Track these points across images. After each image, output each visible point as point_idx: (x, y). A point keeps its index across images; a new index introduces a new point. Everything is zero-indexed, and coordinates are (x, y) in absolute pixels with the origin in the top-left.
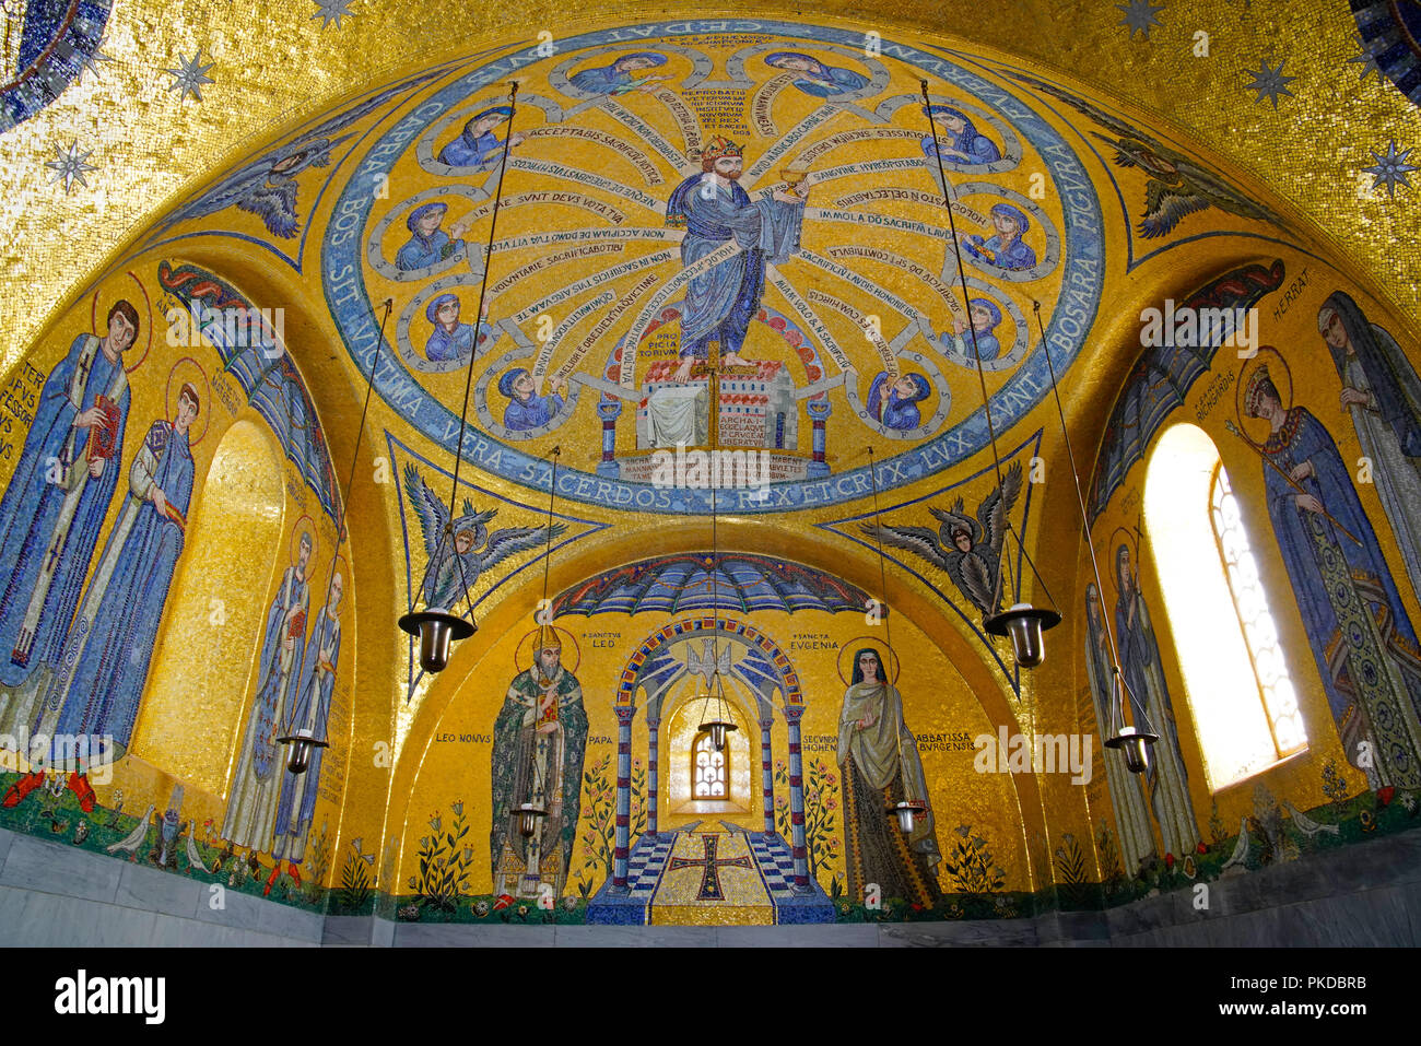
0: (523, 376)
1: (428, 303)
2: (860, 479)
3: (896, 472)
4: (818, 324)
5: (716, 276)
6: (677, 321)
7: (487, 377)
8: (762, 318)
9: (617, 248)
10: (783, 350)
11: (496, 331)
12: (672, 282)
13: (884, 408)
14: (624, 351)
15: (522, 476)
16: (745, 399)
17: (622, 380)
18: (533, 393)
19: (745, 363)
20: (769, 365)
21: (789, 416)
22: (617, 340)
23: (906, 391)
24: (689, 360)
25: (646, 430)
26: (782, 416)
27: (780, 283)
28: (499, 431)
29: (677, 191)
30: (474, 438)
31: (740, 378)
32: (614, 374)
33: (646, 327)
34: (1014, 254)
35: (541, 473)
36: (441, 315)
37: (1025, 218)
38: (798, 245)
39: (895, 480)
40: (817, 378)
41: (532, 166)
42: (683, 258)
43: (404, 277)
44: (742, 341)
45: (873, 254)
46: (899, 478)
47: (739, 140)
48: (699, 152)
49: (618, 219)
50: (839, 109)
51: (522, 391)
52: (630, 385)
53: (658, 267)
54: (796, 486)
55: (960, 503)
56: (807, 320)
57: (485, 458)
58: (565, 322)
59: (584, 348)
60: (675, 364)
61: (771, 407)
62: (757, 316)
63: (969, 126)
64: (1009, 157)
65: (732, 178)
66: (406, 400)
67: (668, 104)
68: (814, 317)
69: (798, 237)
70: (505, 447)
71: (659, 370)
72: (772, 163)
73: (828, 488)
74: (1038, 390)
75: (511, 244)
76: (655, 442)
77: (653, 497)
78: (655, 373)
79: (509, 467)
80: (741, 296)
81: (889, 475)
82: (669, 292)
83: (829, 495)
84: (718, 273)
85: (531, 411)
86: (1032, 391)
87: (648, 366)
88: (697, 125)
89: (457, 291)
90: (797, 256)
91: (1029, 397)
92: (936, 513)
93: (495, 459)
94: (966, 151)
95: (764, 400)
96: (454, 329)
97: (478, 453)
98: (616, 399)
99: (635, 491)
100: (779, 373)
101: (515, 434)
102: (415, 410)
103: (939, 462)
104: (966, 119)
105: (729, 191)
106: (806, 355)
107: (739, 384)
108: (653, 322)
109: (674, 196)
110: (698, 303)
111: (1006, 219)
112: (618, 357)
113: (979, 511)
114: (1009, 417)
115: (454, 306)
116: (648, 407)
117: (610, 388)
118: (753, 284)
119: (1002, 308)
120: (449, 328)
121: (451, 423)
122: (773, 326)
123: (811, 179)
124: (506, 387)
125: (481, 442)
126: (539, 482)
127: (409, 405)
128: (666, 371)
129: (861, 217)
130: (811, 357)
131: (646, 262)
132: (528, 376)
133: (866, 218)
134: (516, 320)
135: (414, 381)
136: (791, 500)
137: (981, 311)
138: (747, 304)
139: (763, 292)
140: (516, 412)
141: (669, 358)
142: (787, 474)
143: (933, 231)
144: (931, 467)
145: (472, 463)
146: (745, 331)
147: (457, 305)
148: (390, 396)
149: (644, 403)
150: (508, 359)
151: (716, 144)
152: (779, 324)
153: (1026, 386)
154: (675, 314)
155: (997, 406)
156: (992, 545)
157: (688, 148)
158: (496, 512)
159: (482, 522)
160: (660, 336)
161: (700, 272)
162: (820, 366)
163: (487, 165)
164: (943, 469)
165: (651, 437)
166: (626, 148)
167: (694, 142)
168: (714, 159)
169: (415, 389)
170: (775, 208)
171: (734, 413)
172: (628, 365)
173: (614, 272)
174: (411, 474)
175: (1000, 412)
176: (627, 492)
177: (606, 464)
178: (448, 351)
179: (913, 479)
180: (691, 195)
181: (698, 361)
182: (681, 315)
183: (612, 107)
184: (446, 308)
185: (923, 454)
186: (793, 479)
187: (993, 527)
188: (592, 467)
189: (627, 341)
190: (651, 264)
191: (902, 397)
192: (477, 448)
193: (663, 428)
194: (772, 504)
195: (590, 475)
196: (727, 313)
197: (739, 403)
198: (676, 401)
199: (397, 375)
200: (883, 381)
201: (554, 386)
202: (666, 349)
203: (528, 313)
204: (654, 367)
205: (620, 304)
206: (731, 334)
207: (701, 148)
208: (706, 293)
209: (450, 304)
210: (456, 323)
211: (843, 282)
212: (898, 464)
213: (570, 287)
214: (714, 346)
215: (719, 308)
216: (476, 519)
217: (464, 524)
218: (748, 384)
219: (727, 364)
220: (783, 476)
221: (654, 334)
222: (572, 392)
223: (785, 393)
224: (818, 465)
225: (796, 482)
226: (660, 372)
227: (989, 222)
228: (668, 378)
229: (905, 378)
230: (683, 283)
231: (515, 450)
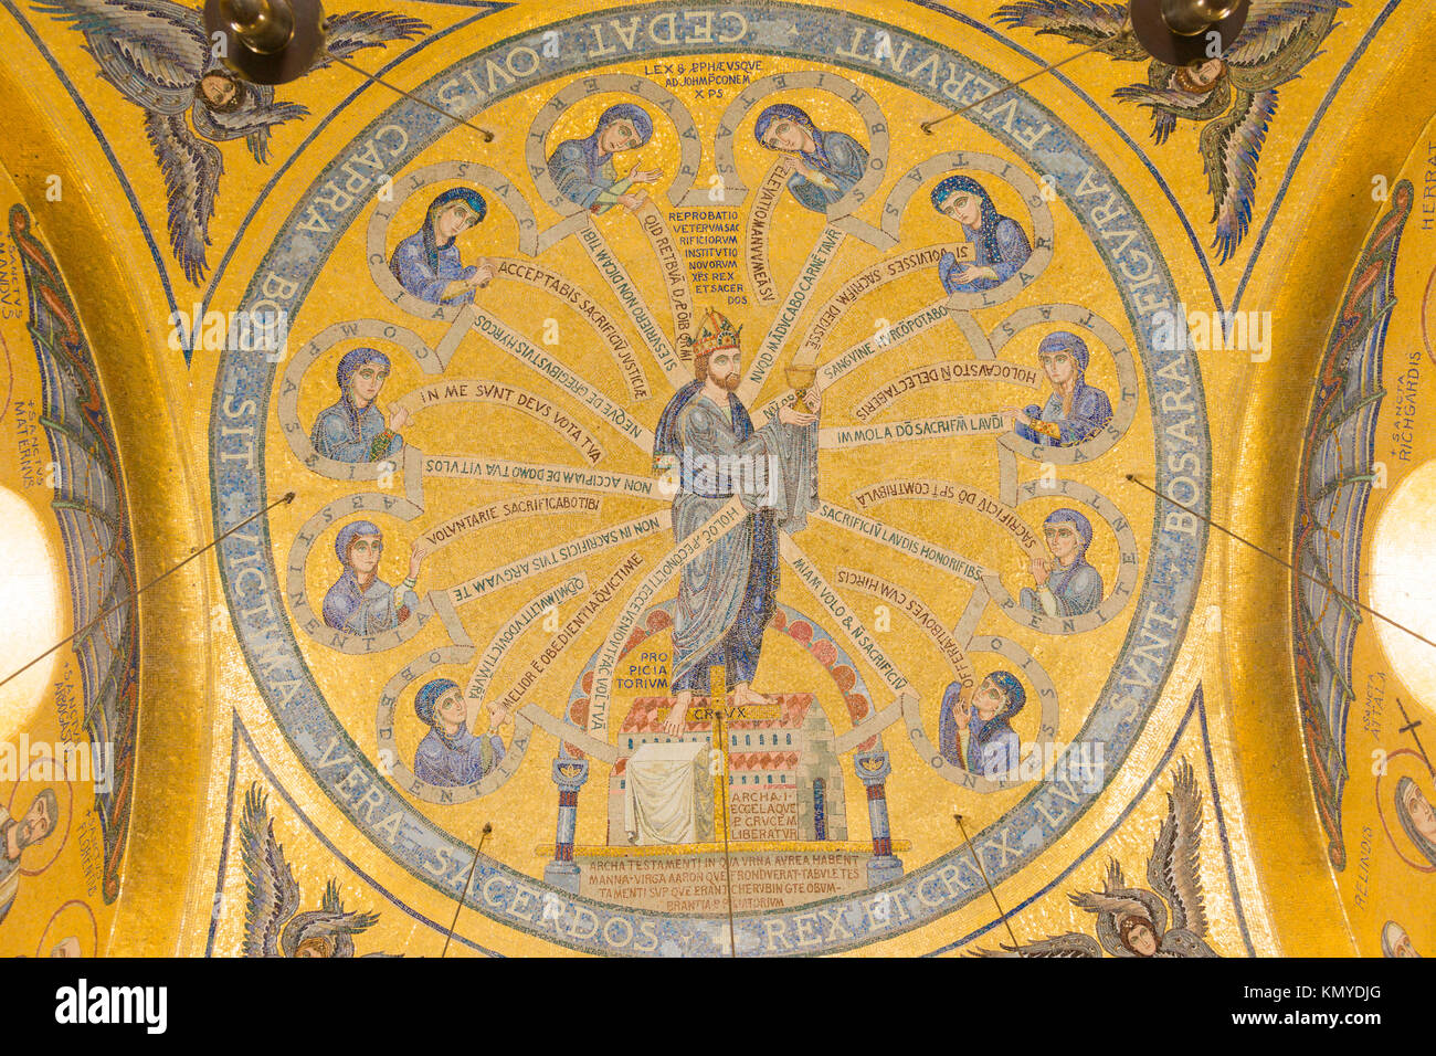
0: (450, 694)
1: (341, 524)
2: (950, 874)
3: (1004, 848)
4: (855, 624)
5: (717, 562)
6: (668, 632)
7: (401, 682)
8: (780, 626)
9: (592, 504)
10: (812, 675)
11: (426, 609)
12: (660, 567)
13: (964, 744)
14: (596, 677)
15: (427, 865)
16: (765, 761)
17: (591, 725)
18: (462, 726)
19: (760, 700)
20: (794, 700)
21: (830, 783)
22: (586, 658)
23: (991, 705)
24: (685, 696)
25: (622, 813)
26: (819, 784)
27: (799, 563)
28: (405, 780)
29: (666, 413)
30: (365, 780)
31: (757, 724)
32: (580, 713)
33: (626, 639)
34: (1082, 411)
35: (458, 866)
36: (355, 553)
37: (1079, 342)
38: (815, 497)
39: (1004, 863)
40: (863, 713)
41: (497, 335)
42: (675, 528)
43: (318, 465)
44: (755, 664)
45: (910, 489)
46: (1011, 857)
47: (737, 316)
48: (690, 341)
49: (595, 456)
50: (842, 229)
51: (448, 717)
52: (601, 734)
53: (645, 540)
54: (854, 903)
55: (1116, 871)
56: (839, 620)
57: (376, 819)
58: (518, 618)
59: (541, 665)
60: (665, 704)
61: (803, 772)
62: (772, 622)
63: (987, 204)
64: (1041, 243)
65: (729, 385)
66: (276, 675)
67: (655, 239)
68: (848, 613)
69: (815, 482)
70: (410, 808)
71: (643, 712)
72: (776, 355)
73: (904, 900)
74: (1174, 623)
75: (461, 468)
76: (635, 835)
77: (630, 932)
78: (638, 717)
79: (410, 846)
80: (750, 588)
81: (994, 856)
82: (654, 586)
83: (907, 910)
84: (718, 553)
85: (457, 756)
86: (1165, 631)
87: (629, 705)
88: (686, 285)
89: (383, 521)
90: (816, 515)
91: (1164, 643)
92: (1081, 901)
93: (393, 822)
94: (991, 261)
95: (793, 760)
96: (369, 585)
97: (366, 806)
98: (581, 755)
99: (604, 918)
100: (809, 713)
101: (428, 789)
102: (288, 698)
103: (1066, 811)
104: (981, 191)
105: (727, 410)
106: (843, 677)
107: (754, 735)
108: (637, 631)
109: (662, 423)
110: (695, 603)
111: (1059, 358)
112: (587, 686)
113: (1151, 873)
114: (1146, 691)
115: (375, 545)
116: (627, 775)
117: (573, 735)
118: (764, 569)
119: (1087, 512)
120: (362, 579)
121: (334, 741)
122: (795, 636)
123: (823, 381)
124: (425, 706)
125: (374, 788)
126: (453, 882)
127: (281, 685)
128: (652, 716)
129: (888, 432)
130: (852, 679)
131: (625, 533)
132: (459, 696)
133: (893, 432)
134: (453, 596)
135: (297, 649)
136: (848, 928)
137: (1063, 532)
138: (757, 602)
139: (778, 581)
140: (435, 751)
141: (656, 693)
142: (838, 882)
143: (976, 424)
144: (1055, 823)
145: (354, 821)
146: (759, 647)
147: (378, 545)
148: (257, 658)
149: (621, 766)
150: (435, 659)
151: (709, 326)
152: (802, 631)
153: (1155, 626)
154: (661, 620)
155: (1124, 680)
156: (1191, 925)
157: (679, 332)
158: (374, 919)
159: (347, 930)
160: (645, 656)
161: (698, 552)
162: (865, 694)
163: (447, 309)
164: (1074, 820)
165: (630, 827)
166: (607, 327)
167: (684, 323)
168: (708, 354)
169: (295, 662)
170: (783, 438)
171: (750, 787)
172: (600, 701)
173: (588, 544)
174: (255, 807)
175: (1130, 688)
176: (589, 918)
177: (560, 866)
178: (353, 618)
179: (1032, 854)
180: (683, 419)
181: (698, 700)
182: (672, 622)
183: (590, 237)
184: (363, 546)
185: (1038, 805)
186: (848, 891)
187: (1181, 892)
188: (536, 867)
189: (600, 662)
190: (635, 536)
191: (987, 717)
192: (367, 797)
193: (649, 812)
194: (819, 939)
195: (534, 881)
196: (733, 620)
197: (758, 767)
198: (667, 766)
199: (275, 627)
200: (955, 698)
201: (495, 720)
202: (653, 677)
203: (472, 590)
204: (637, 706)
205: (592, 598)
206: (740, 654)
207: (692, 331)
208: (705, 587)
209: (370, 540)
210: (373, 574)
211: (879, 547)
212: (1004, 834)
213: (529, 560)
214: (717, 673)
215: (723, 610)
216: (340, 922)
217: (319, 926)
218: (768, 734)
219: (737, 703)
220: (831, 887)
221: (637, 651)
222: (520, 735)
223: (821, 746)
224: (883, 861)
225: (853, 896)
226: (643, 719)
227: (1040, 374)
228: (655, 726)
229: (986, 684)
230: (676, 569)
231: (423, 819)
